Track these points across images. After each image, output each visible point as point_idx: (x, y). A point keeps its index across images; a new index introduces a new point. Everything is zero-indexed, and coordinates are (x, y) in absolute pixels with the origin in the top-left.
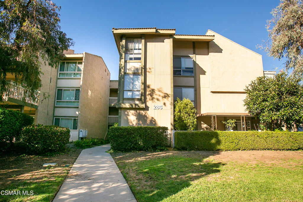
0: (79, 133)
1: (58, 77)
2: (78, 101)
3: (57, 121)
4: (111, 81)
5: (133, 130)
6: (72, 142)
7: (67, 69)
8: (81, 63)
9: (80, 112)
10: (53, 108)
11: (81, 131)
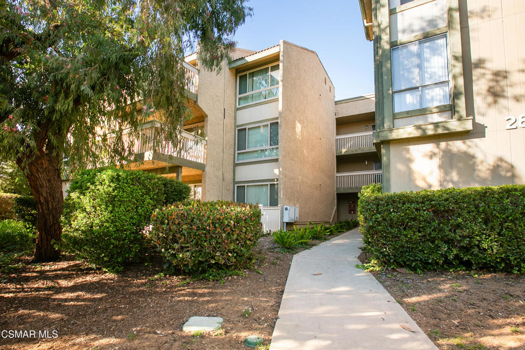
0: (282, 213)
1: (238, 106)
2: (276, 146)
3: (240, 191)
4: (336, 103)
5: (456, 203)
6: (269, 234)
7: (251, 89)
8: (276, 68)
9: (281, 169)
10: (232, 167)
11: (286, 209)
